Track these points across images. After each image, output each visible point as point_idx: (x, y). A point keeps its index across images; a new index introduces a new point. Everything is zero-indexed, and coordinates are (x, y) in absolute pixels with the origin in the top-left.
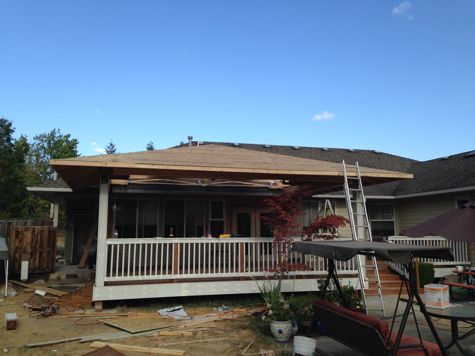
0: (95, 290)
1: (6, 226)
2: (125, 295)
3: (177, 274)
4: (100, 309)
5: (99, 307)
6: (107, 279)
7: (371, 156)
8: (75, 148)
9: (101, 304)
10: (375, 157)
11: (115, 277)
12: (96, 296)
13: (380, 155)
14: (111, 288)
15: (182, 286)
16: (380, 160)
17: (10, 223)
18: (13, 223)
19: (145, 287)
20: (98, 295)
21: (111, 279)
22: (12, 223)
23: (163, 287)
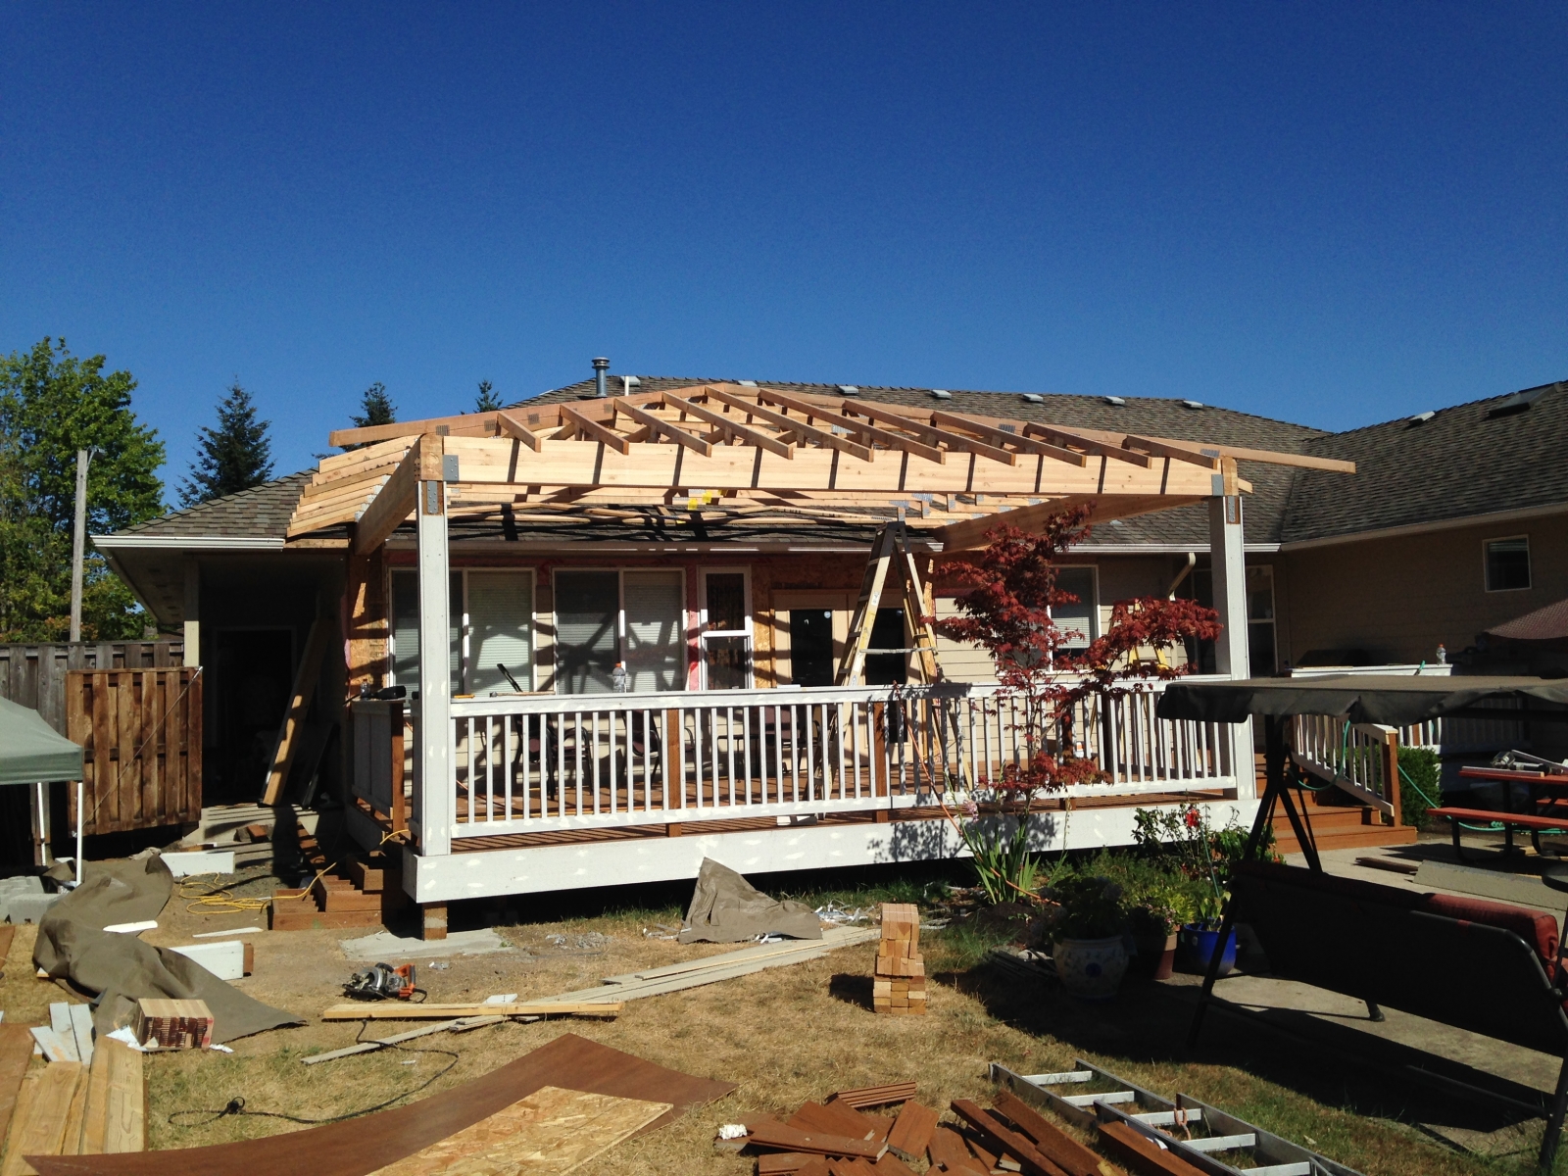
0: (425, 867)
1: (22, 672)
2: (521, 879)
3: (679, 807)
4: (441, 929)
5: (435, 921)
6: (458, 830)
7: (1178, 417)
8: (124, 404)
9: (443, 911)
10: (1190, 421)
11: (485, 824)
12: (428, 886)
13: (1202, 413)
14: (474, 860)
15: (697, 845)
16: (1208, 429)
17: (33, 660)
18: (44, 661)
19: (582, 851)
20: (433, 883)
21: (473, 828)
22: (40, 660)
23: (640, 850)
